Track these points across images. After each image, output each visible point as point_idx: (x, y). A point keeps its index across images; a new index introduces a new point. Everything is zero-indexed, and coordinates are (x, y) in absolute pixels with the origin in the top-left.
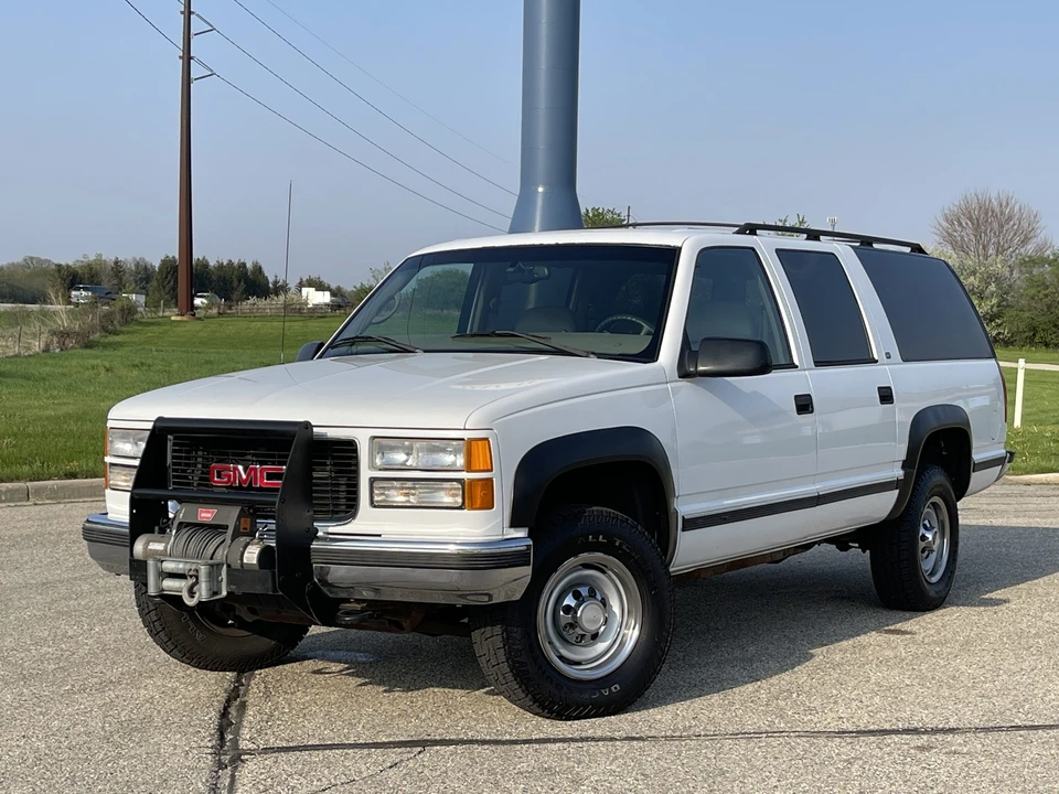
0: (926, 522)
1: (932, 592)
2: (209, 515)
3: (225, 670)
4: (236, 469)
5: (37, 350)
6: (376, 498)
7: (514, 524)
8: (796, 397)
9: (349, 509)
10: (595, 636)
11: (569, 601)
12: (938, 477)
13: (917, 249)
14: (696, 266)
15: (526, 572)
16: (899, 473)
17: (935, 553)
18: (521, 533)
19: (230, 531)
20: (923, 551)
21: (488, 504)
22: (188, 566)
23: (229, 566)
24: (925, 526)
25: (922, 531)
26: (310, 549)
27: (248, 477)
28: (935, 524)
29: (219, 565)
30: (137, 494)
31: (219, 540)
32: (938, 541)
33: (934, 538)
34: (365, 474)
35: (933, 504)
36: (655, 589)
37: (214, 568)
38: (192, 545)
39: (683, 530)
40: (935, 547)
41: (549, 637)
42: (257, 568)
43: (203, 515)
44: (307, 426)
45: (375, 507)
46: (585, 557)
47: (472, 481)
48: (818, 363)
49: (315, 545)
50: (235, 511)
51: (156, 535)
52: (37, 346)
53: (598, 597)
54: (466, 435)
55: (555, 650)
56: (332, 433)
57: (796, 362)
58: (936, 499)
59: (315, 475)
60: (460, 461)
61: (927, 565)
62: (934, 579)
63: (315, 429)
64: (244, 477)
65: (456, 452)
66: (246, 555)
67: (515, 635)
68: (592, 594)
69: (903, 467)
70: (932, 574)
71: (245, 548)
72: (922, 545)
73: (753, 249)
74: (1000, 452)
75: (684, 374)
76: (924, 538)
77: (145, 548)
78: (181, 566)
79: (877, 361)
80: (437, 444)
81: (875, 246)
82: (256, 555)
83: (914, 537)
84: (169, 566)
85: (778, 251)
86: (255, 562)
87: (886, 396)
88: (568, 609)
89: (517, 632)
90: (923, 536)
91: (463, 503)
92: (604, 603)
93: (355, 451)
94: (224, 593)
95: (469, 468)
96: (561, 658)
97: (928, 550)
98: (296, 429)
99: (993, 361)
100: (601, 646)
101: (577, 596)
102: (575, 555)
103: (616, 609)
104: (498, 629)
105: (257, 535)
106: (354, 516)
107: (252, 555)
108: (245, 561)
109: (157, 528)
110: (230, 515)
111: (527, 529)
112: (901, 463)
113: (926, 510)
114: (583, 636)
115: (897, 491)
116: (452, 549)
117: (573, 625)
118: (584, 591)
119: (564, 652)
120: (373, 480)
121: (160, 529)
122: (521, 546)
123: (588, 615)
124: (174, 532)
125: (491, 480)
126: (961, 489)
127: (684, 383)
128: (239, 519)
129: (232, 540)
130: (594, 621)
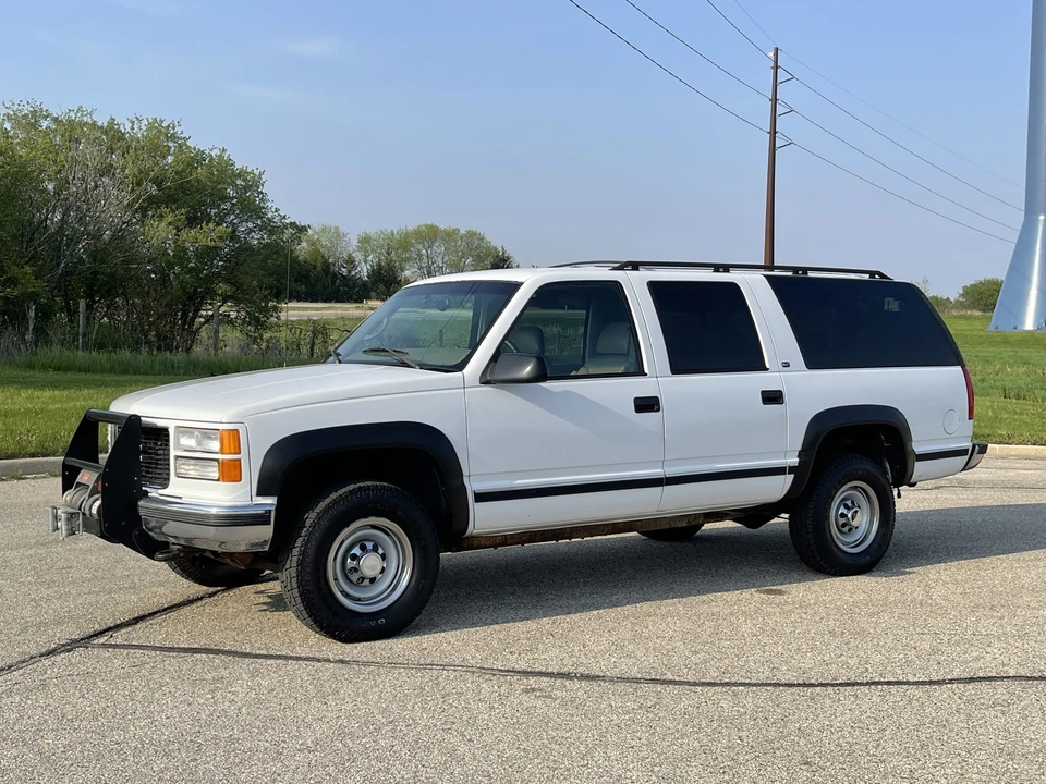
0: (849, 502)
1: (848, 560)
2: (86, 478)
6: (179, 471)
7: (261, 493)
8: (636, 399)
9: (165, 483)
11: (357, 551)
13: (878, 275)
14: (531, 299)
16: (794, 461)
17: (861, 529)
18: (271, 501)
19: (90, 490)
20: (843, 526)
21: (237, 478)
23: (84, 514)
24: (845, 505)
25: (842, 509)
26: (139, 505)
28: (863, 504)
29: (77, 514)
31: (85, 496)
33: (854, 516)
34: (173, 453)
35: (855, 487)
37: (71, 517)
38: (75, 498)
39: (475, 501)
40: (858, 523)
41: (335, 574)
45: (178, 477)
46: (373, 520)
47: (225, 460)
49: (141, 503)
50: (96, 475)
53: (381, 551)
54: (221, 427)
55: (338, 587)
56: (160, 423)
57: (646, 371)
58: (857, 483)
60: (217, 446)
61: (851, 538)
62: (855, 550)
65: (215, 439)
68: (375, 549)
69: (799, 456)
70: (857, 545)
71: (94, 502)
72: (841, 520)
73: (617, 282)
74: (968, 445)
76: (843, 515)
79: (768, 369)
80: (207, 434)
81: (810, 275)
82: (98, 507)
85: (653, 283)
86: (96, 512)
87: (773, 398)
88: (354, 557)
91: (220, 477)
93: (168, 436)
95: (222, 453)
96: (347, 595)
97: (848, 525)
99: (959, 368)
100: (378, 589)
101: (363, 548)
102: (366, 517)
106: (165, 486)
107: (95, 507)
108: (92, 511)
110: (93, 479)
111: (276, 498)
112: (796, 453)
113: (845, 493)
115: (793, 476)
116: (214, 511)
117: (356, 570)
118: (369, 545)
119: (347, 589)
120: (177, 457)
122: (262, 510)
124: (74, 489)
125: (239, 460)
127: (483, 389)
128: (97, 481)
129: (90, 496)
130: (373, 568)
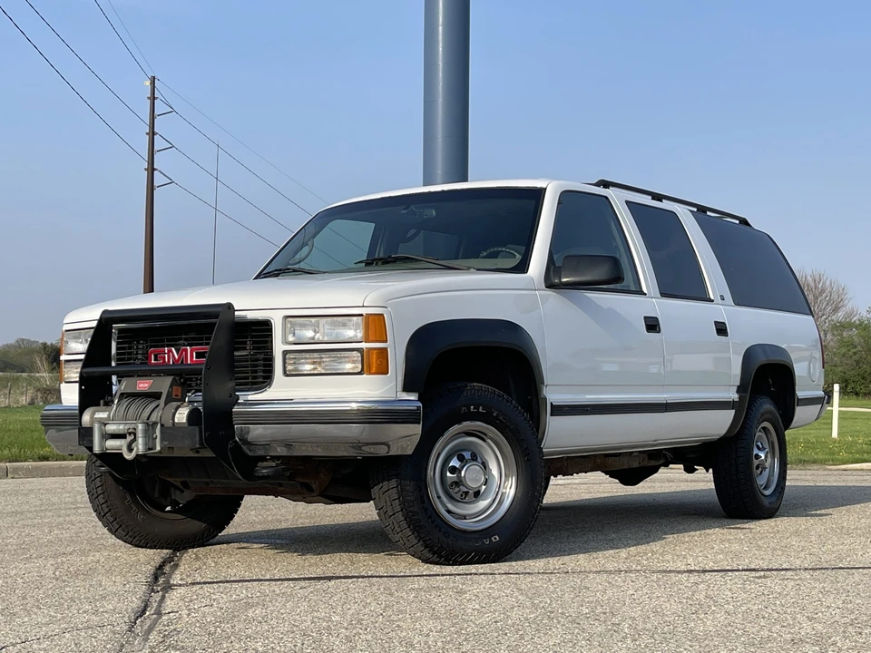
0: (759, 444)
1: (766, 502)
2: (146, 385)
3: (162, 548)
4: (170, 351)
5: (24, 403)
6: (289, 368)
7: (406, 388)
8: (645, 317)
9: (265, 379)
10: (477, 494)
11: (455, 463)
12: (767, 406)
13: (744, 222)
14: (559, 203)
15: (416, 430)
17: (767, 470)
18: (413, 397)
19: (164, 397)
20: (757, 468)
21: (383, 370)
22: (127, 427)
23: (162, 425)
24: (758, 446)
25: (756, 451)
26: (232, 412)
27: (179, 358)
28: (766, 446)
29: (155, 424)
30: (85, 373)
31: (153, 405)
32: (769, 460)
33: (766, 457)
34: (278, 347)
35: (764, 428)
36: (527, 455)
37: (150, 427)
38: (131, 410)
39: (552, 415)
40: (767, 464)
41: (437, 493)
42: (186, 425)
43: (141, 385)
44: (229, 306)
45: (288, 376)
46: (467, 425)
47: (370, 349)
48: (664, 295)
49: (236, 409)
50: (169, 380)
51: (102, 407)
52: (24, 400)
53: (479, 460)
54: (365, 311)
55: (443, 505)
56: (251, 315)
57: (645, 290)
58: (766, 424)
59: (236, 353)
60: (360, 334)
61: (761, 481)
62: (767, 493)
63: (236, 313)
64: (177, 357)
65: (355, 326)
66: (177, 415)
67: (408, 488)
68: (474, 458)
69: (737, 392)
70: (766, 488)
71: (176, 410)
72: (756, 462)
73: (606, 198)
74: (821, 393)
75: (550, 285)
76: (757, 457)
77: (92, 417)
78: (121, 427)
79: (713, 301)
80: (339, 320)
81: (708, 213)
82: (185, 415)
83: (749, 457)
84: (111, 428)
85: (627, 202)
86: (184, 421)
87: (721, 329)
88: (453, 470)
89: (410, 486)
90: (757, 455)
91: (362, 369)
92: (485, 466)
94: (158, 448)
95: (367, 339)
96: (449, 512)
97: (761, 467)
98: (221, 309)
99: (811, 318)
100: (483, 504)
101: (461, 458)
102: (460, 422)
103: (495, 472)
104: (393, 483)
105: (187, 399)
106: (270, 385)
107: (182, 416)
108: (176, 421)
109: (102, 402)
110: (164, 384)
111: (417, 395)
112: (736, 388)
113: (757, 434)
114: (467, 493)
115: (733, 411)
116: (354, 406)
117: (458, 483)
118: (467, 455)
119: (450, 507)
120: (285, 353)
121: (105, 402)
122: (413, 407)
123: (471, 475)
124: (116, 402)
125: (386, 349)
126: (787, 419)
127: (550, 293)
128: (171, 386)
129: (166, 404)
130: (477, 480)
